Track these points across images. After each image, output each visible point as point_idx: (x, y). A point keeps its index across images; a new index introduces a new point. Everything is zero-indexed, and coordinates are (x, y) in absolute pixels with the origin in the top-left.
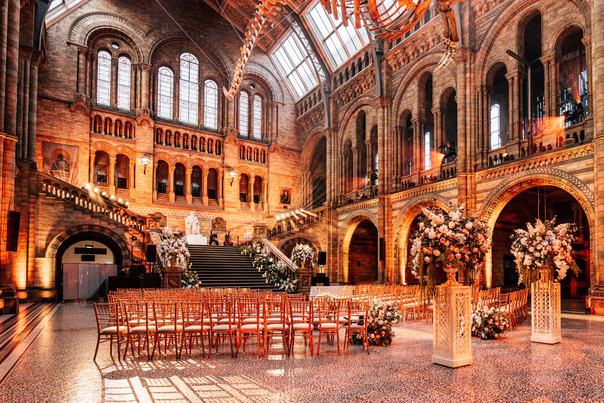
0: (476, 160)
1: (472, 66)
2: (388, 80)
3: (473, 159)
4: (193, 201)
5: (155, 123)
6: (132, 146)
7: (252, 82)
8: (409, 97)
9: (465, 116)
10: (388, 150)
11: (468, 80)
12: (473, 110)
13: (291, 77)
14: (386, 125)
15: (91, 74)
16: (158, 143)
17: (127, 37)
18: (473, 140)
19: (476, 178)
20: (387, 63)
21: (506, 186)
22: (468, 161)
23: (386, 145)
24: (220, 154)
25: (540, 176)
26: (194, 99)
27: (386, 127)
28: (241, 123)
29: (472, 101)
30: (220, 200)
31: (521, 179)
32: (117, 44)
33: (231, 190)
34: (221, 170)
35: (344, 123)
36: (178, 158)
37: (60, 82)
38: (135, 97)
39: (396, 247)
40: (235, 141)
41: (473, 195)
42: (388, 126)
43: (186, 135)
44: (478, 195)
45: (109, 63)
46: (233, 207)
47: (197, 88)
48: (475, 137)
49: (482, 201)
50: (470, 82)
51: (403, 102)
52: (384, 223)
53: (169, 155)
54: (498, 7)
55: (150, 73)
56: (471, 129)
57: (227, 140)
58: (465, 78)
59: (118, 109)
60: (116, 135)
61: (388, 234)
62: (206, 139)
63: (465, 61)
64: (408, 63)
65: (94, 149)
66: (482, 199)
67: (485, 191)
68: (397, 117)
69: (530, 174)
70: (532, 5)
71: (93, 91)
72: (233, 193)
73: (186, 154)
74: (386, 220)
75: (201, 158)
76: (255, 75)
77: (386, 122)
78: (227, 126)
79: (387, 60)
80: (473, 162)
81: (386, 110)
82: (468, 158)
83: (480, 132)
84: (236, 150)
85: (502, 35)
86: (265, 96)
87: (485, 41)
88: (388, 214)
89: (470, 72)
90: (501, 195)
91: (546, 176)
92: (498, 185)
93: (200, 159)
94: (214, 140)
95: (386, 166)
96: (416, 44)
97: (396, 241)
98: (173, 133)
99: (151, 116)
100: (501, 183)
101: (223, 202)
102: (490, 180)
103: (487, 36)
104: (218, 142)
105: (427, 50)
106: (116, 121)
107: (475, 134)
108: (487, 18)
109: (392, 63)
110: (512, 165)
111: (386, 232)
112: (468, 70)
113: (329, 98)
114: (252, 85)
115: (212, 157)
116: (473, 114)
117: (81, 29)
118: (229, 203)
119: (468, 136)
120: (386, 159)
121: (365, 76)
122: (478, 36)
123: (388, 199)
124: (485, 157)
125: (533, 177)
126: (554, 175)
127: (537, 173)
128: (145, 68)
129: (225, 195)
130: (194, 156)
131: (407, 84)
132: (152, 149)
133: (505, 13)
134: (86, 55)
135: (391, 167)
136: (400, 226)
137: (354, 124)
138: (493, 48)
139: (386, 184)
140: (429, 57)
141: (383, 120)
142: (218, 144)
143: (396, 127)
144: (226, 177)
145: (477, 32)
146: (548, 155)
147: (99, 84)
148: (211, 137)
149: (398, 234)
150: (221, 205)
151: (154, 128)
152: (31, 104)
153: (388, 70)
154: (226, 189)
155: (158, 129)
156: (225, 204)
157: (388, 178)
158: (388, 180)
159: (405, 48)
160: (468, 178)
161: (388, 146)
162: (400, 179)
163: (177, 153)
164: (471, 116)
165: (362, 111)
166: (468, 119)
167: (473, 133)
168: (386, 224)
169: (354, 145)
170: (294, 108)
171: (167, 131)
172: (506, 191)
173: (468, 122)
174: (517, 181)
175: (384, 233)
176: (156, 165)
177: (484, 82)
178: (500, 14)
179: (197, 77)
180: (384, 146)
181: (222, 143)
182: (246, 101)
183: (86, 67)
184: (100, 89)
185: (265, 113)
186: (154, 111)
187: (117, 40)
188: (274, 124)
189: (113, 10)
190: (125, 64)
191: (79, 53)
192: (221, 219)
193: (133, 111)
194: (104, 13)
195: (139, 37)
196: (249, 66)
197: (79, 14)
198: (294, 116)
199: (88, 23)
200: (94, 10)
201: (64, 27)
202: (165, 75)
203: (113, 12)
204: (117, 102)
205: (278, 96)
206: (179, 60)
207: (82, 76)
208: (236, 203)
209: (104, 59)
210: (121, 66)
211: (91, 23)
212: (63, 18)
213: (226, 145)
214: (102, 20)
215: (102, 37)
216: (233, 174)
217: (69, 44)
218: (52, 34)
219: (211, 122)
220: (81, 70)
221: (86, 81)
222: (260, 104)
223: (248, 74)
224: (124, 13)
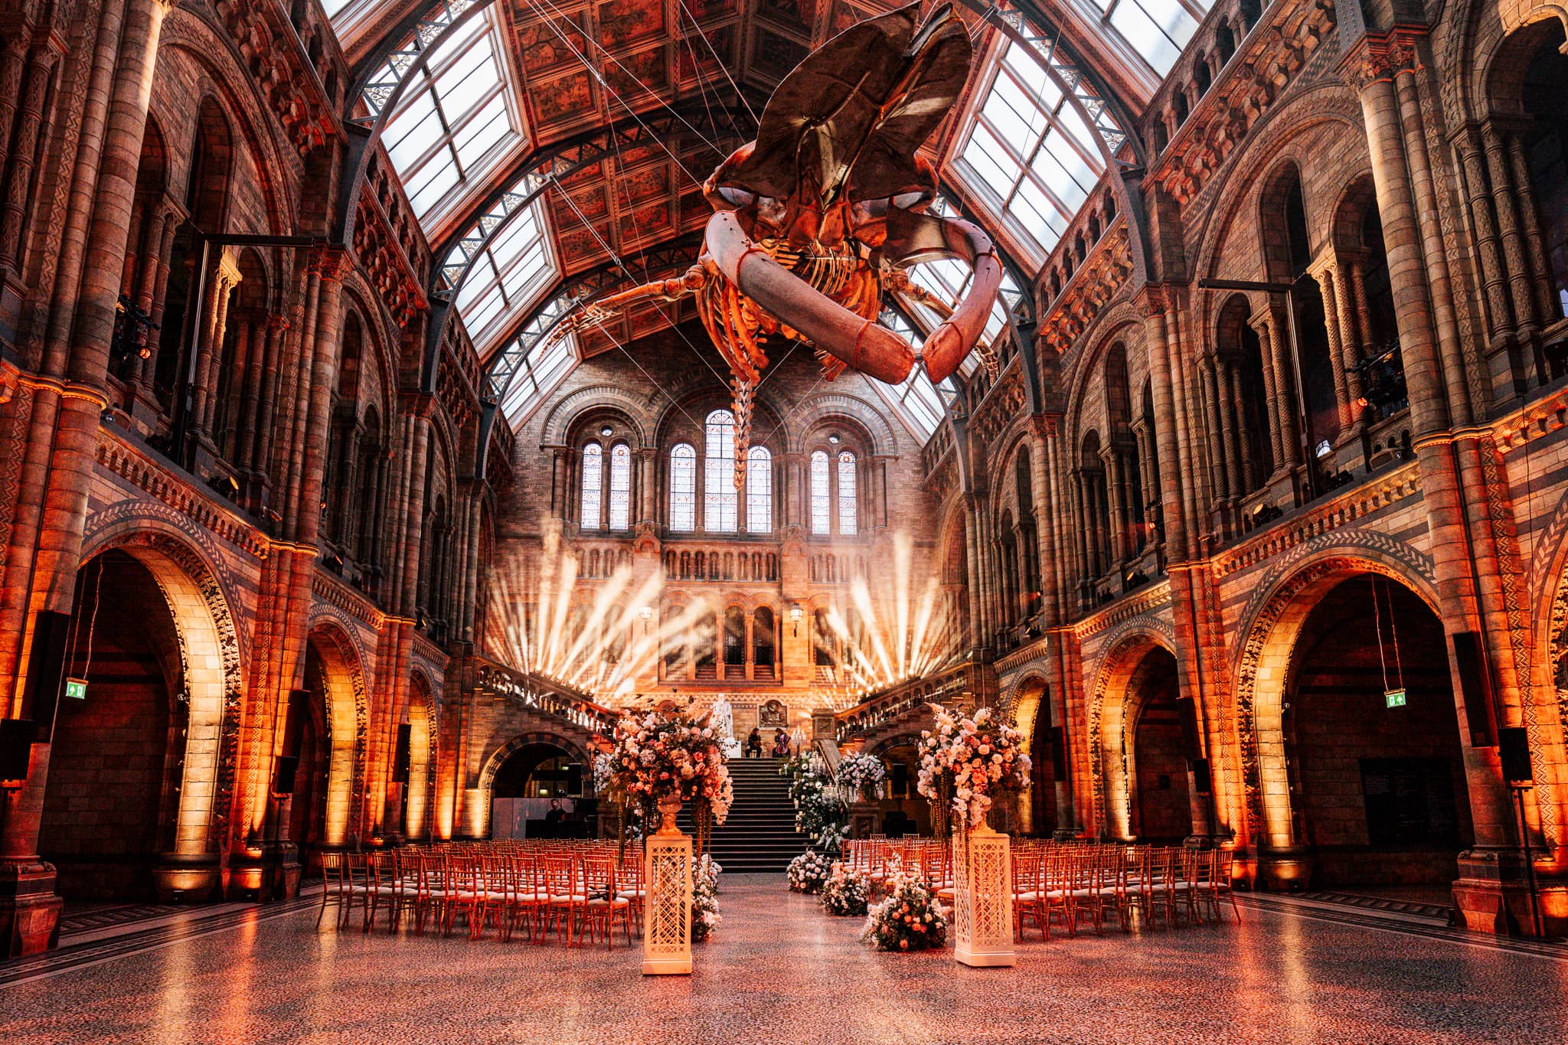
0: (1210, 528)
1: (1181, 317)
2: (1047, 377)
3: (1203, 527)
4: (727, 672)
5: (663, 543)
7: (834, 430)
8: (1092, 404)
9: (1173, 431)
10: (1060, 526)
11: (1172, 350)
12: (1191, 415)
13: (907, 401)
14: (1052, 472)
15: (572, 486)
16: (668, 577)
17: (622, 414)
18: (1198, 482)
19: (1215, 570)
20: (1044, 342)
21: (1275, 585)
22: (1190, 534)
23: (1055, 515)
24: (774, 578)
25: (1338, 552)
26: (730, 489)
27: (1052, 476)
28: (814, 512)
29: (1188, 394)
30: (777, 665)
31: (1301, 563)
32: (609, 428)
33: (794, 643)
34: (777, 607)
35: (996, 475)
37: (529, 509)
38: (634, 506)
39: (1096, 747)
40: (802, 549)
41: (1211, 613)
42: (1056, 472)
43: (714, 554)
44: (1224, 611)
45: (598, 460)
46: (800, 678)
48: (1203, 475)
49: (1233, 626)
50: (1179, 353)
51: (1085, 416)
52: (1063, 691)
54: (1214, 178)
55: (656, 461)
56: (1189, 457)
57: (785, 551)
58: (1166, 348)
59: (609, 532)
60: (605, 575)
61: (1074, 716)
62: (750, 555)
63: (1160, 311)
64: (1081, 332)
66: (1234, 620)
67: (1237, 600)
68: (1074, 449)
69: (1318, 550)
70: (1279, 155)
71: (576, 511)
72: (798, 650)
73: (714, 588)
74: (1067, 685)
75: (740, 590)
76: (836, 417)
77: (1052, 465)
78: (787, 526)
79: (1044, 337)
80: (1203, 534)
81: (1050, 440)
82: (1189, 527)
83: (1216, 461)
84: (804, 564)
85: (1233, 237)
86: (859, 451)
87: (1202, 256)
88: (1071, 671)
89: (1177, 332)
90: (1270, 606)
91: (1350, 550)
92: (1259, 584)
93: (739, 593)
94: (764, 554)
95: (1058, 562)
96: (1085, 291)
97: (1096, 732)
98: (693, 555)
99: (656, 534)
100: (1264, 578)
101: (781, 671)
102: (1243, 573)
103: (1204, 245)
105: (1109, 299)
107: (1203, 467)
108: (1200, 205)
109: (1054, 338)
110: (1276, 529)
111: (1070, 714)
112: (1171, 329)
113: (966, 432)
114: (833, 435)
115: (760, 586)
116: (1192, 423)
117: (558, 422)
118: (793, 670)
119: (1184, 474)
120: (1057, 545)
121: (1014, 376)
122: (1187, 248)
124: (1233, 518)
125: (1325, 555)
126: (1365, 545)
127: (1331, 546)
128: (648, 456)
129: (784, 655)
130: (729, 589)
131: (1086, 378)
133: (1228, 187)
134: (565, 457)
135: (1071, 562)
137: (1013, 476)
138: (1221, 266)
139: (1061, 601)
140: (1113, 312)
141: (1046, 462)
142: (771, 560)
143: (1075, 472)
144: (785, 621)
145: (1186, 239)
146: (1344, 498)
147: (585, 497)
148: (757, 549)
150: (777, 675)
151: (662, 553)
152: (470, 558)
153: (1050, 356)
154: (785, 644)
155: (668, 554)
156: (785, 674)
157: (1065, 588)
158: (1065, 594)
159: (1068, 306)
160: (1194, 574)
161: (1060, 518)
162: (1094, 587)
163: (698, 588)
164: (1187, 429)
165: (1024, 446)
166: (1181, 436)
167: (1196, 466)
168: (1068, 694)
169: (1016, 521)
170: (919, 461)
171: (683, 553)
172: (1277, 595)
173: (1182, 444)
174: (1293, 569)
175: (1065, 716)
176: (665, 615)
177: (1214, 345)
178: (1219, 193)
180: (1050, 520)
181: (777, 557)
182: (825, 467)
183: (565, 476)
184: (585, 506)
185: (862, 483)
186: (662, 522)
187: (607, 422)
188: (880, 501)
189: (602, 377)
190: (622, 457)
191: (555, 457)
192: (778, 704)
193: (631, 530)
194: (590, 388)
195: (640, 408)
196: (824, 405)
197: (556, 400)
198: (922, 475)
199: (568, 409)
200: (577, 387)
201: (537, 424)
202: (682, 457)
203: (602, 381)
204: (608, 521)
205: (884, 447)
206: (704, 426)
207: (559, 491)
208: (805, 669)
209: (592, 455)
210: (616, 461)
211: (571, 407)
212: (535, 412)
213: (785, 559)
214: (587, 398)
215: (587, 424)
216: (795, 613)
217: (542, 448)
218: (522, 439)
219: (760, 521)
220: (558, 484)
221: (564, 497)
222: (852, 467)
223: (822, 419)
224: (619, 378)
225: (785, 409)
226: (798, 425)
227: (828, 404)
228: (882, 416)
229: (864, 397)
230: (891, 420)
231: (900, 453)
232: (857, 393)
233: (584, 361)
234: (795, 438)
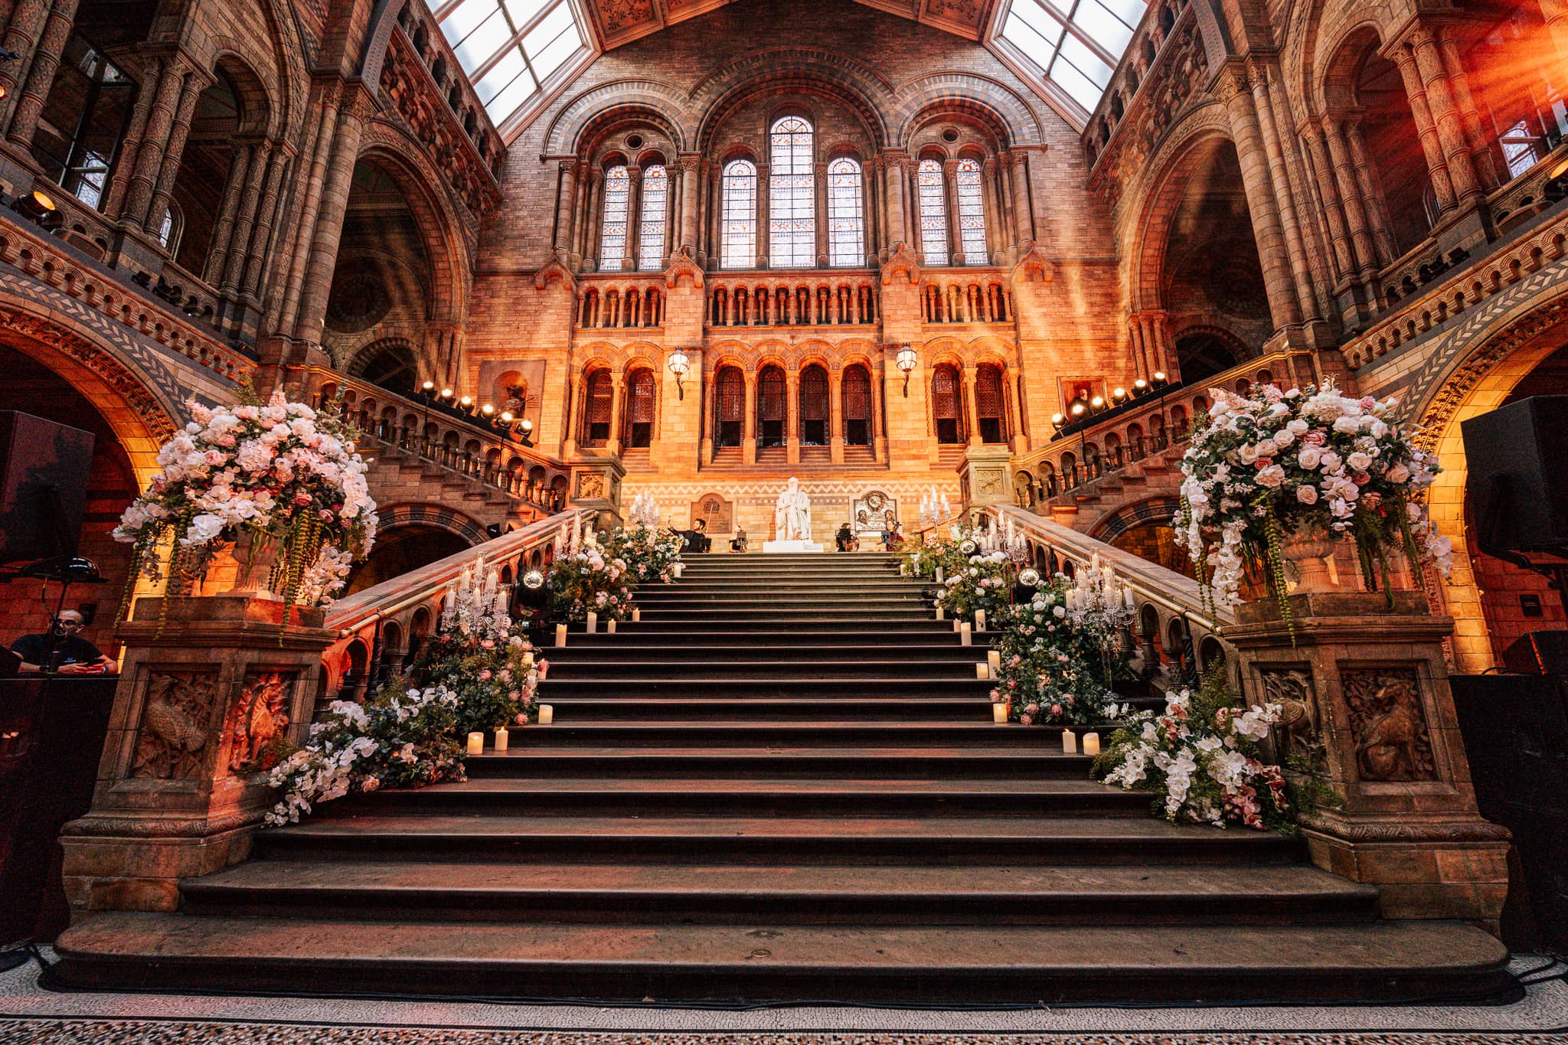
4: (803, 453)
5: (709, 279)
6: (656, 340)
7: (948, 126)
16: (716, 323)
24: (870, 321)
26: (805, 207)
28: (927, 235)
30: (879, 442)
33: (905, 408)
34: (875, 359)
36: (764, 349)
37: (522, 237)
40: (909, 274)
43: (784, 289)
45: (625, 188)
46: (914, 458)
47: (812, 184)
53: (741, 345)
57: (886, 276)
59: (637, 270)
60: (627, 324)
62: (834, 289)
65: (578, 363)
71: (590, 245)
72: (911, 416)
73: (783, 336)
75: (820, 337)
76: (952, 104)
78: (887, 245)
84: (913, 297)
86: (987, 150)
93: (819, 342)
94: (855, 287)
98: (751, 293)
99: (698, 262)
101: (886, 449)
104: (865, 292)
106: (629, 294)
114: (948, 134)
115: (851, 331)
117: (567, 127)
118: (903, 446)
128: (689, 163)
129: (890, 425)
130: (804, 336)
132: (699, 337)
134: (576, 172)
142: (865, 296)
144: (889, 374)
148: (843, 281)
150: (880, 455)
151: (708, 290)
154: (890, 409)
155: (716, 292)
156: (892, 452)
163: (759, 338)
170: (1077, 151)
171: (737, 291)
176: (711, 375)
179: (809, 160)
181: (874, 291)
182: (937, 179)
183: (575, 197)
184: (606, 242)
185: (992, 191)
186: (709, 253)
187: (637, 132)
188: (1022, 207)
189: (628, 70)
190: (656, 179)
191: (561, 171)
192: (882, 496)
193: (665, 265)
194: (611, 84)
195: (677, 104)
196: (934, 87)
197: (564, 100)
198: (1083, 170)
199: (581, 111)
200: (592, 84)
201: (538, 131)
202: (739, 177)
203: (627, 75)
204: (636, 257)
205: (1024, 134)
206: (768, 136)
207: (564, 214)
208: (922, 444)
209: (618, 180)
210: (649, 185)
211: (586, 109)
212: (536, 117)
213: (886, 289)
214: (607, 96)
215: (610, 135)
216: (906, 357)
217: (543, 159)
218: (518, 151)
219: (848, 251)
220: (563, 204)
221: (573, 224)
222: (976, 178)
223: (932, 107)
224: (648, 71)
225: (880, 95)
226: (897, 115)
227: (940, 86)
228: (1018, 96)
229: (992, 75)
230: (1032, 101)
231: (1048, 141)
232: (980, 70)
233: (604, 53)
234: (894, 131)
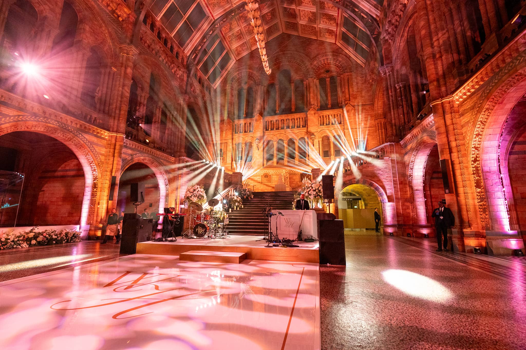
6: (252, 135)
16: (266, 130)
24: (305, 126)
52: (448, 137)
60: (245, 132)
61: (458, 152)
65: (234, 142)
74: (451, 133)
88: (452, 124)
97: (475, 161)
106: (245, 124)
111: (454, 150)
115: (300, 130)
123: (449, 102)
129: (310, 155)
132: (262, 135)
136: (478, 135)
149: (476, 148)
151: (263, 121)
168: (452, 139)
175: (451, 152)
